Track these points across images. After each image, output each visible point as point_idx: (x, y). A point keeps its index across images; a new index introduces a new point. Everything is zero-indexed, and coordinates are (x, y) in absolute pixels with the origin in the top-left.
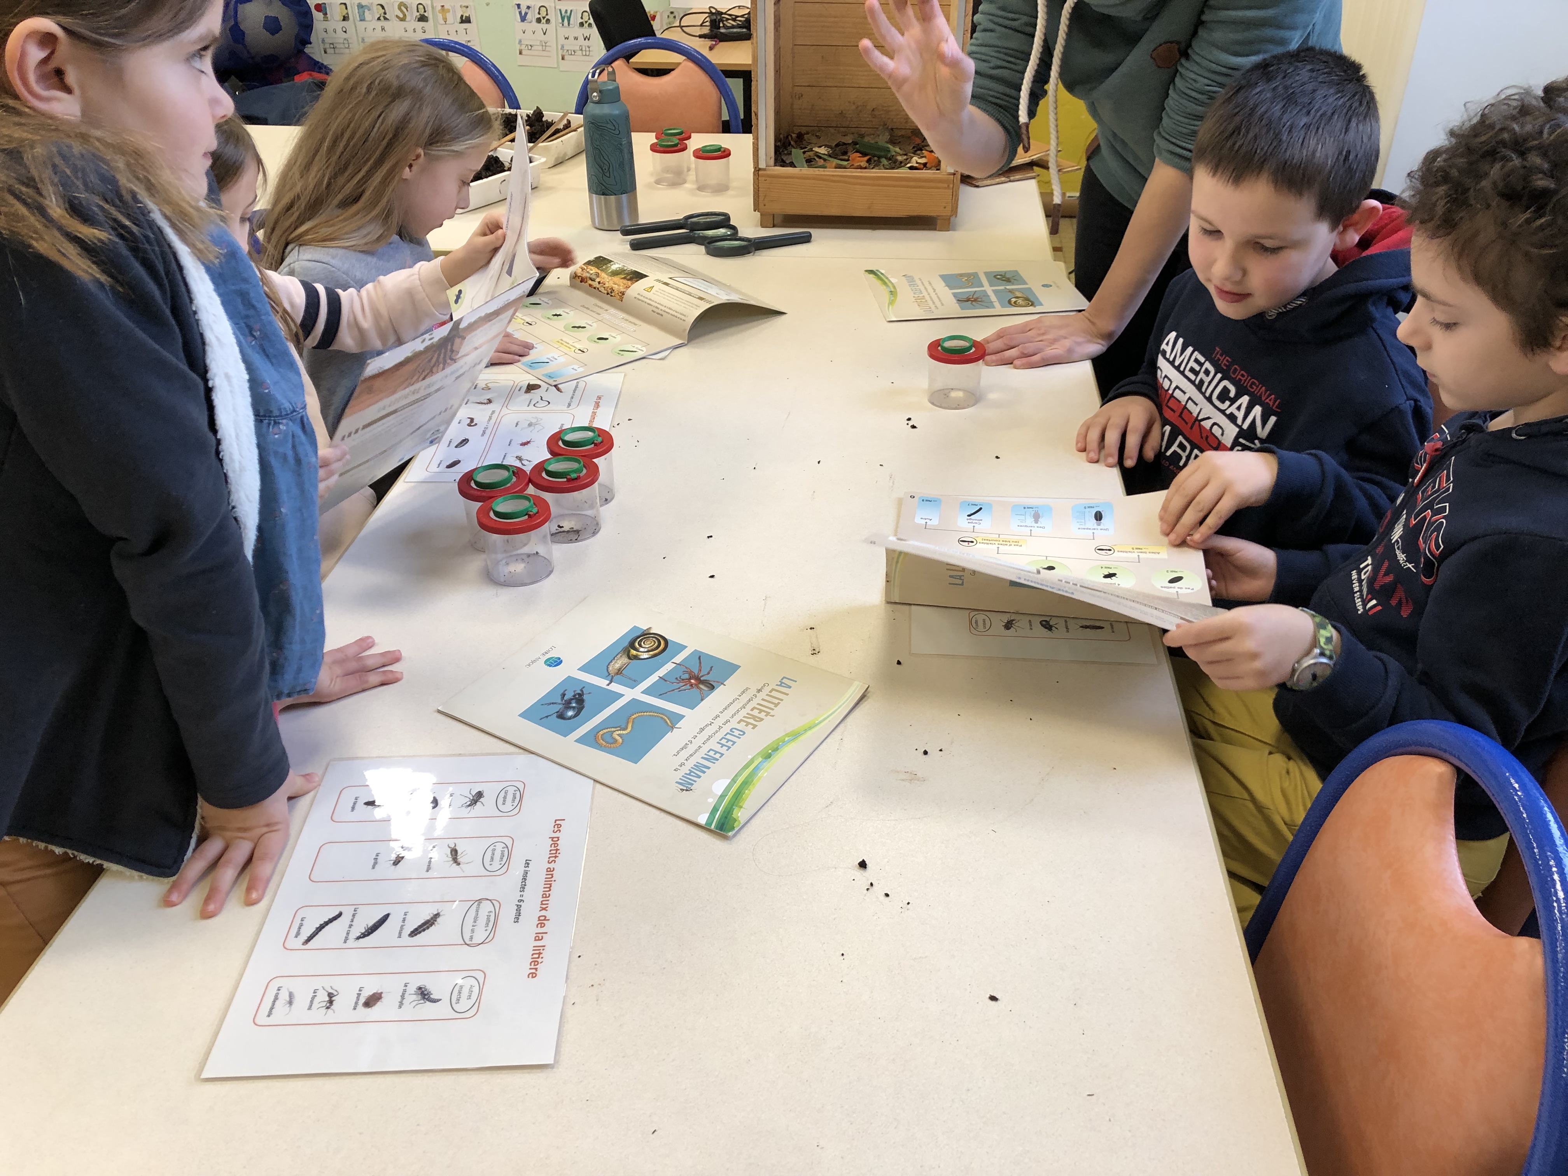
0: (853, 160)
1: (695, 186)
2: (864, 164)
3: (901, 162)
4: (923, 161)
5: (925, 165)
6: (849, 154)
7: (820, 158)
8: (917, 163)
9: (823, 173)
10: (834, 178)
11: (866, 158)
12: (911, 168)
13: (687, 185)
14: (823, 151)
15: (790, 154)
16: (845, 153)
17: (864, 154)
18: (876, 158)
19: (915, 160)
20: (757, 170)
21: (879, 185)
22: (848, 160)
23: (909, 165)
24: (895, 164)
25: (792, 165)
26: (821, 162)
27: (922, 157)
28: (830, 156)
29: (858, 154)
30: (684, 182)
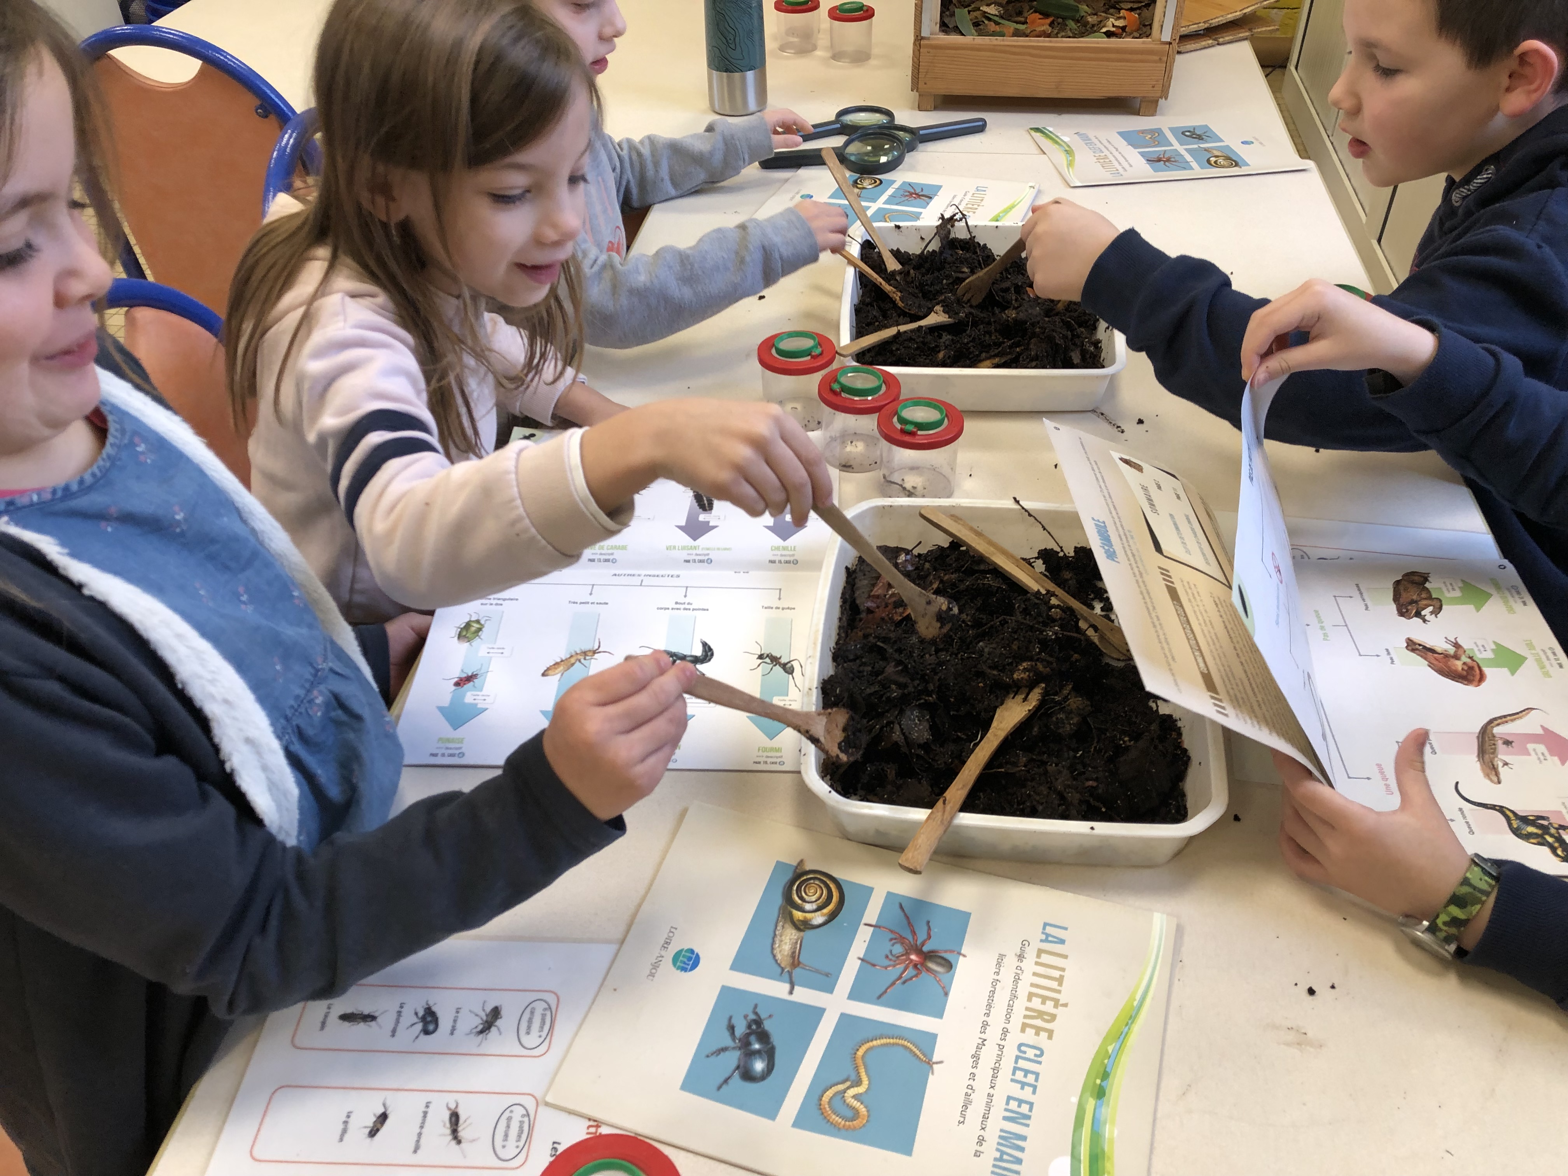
0: (1033, 22)
1: (828, 54)
2: (1046, 28)
3: (1093, 26)
4: (1120, 23)
5: (1123, 28)
6: (1026, 14)
7: (989, 19)
8: (1114, 26)
9: (1002, 43)
10: (1014, 50)
11: (1049, 21)
12: (1109, 34)
13: (818, 53)
14: (992, 10)
15: (953, 15)
16: (1020, 13)
17: (1046, 15)
18: (1060, 20)
19: (1112, 23)
20: (919, 39)
21: (1072, 59)
22: (1023, 23)
23: (1104, 30)
24: (1086, 30)
25: (958, 31)
26: (992, 27)
27: (1119, 18)
28: (1002, 17)
29: (1037, 15)
30: (815, 48)
